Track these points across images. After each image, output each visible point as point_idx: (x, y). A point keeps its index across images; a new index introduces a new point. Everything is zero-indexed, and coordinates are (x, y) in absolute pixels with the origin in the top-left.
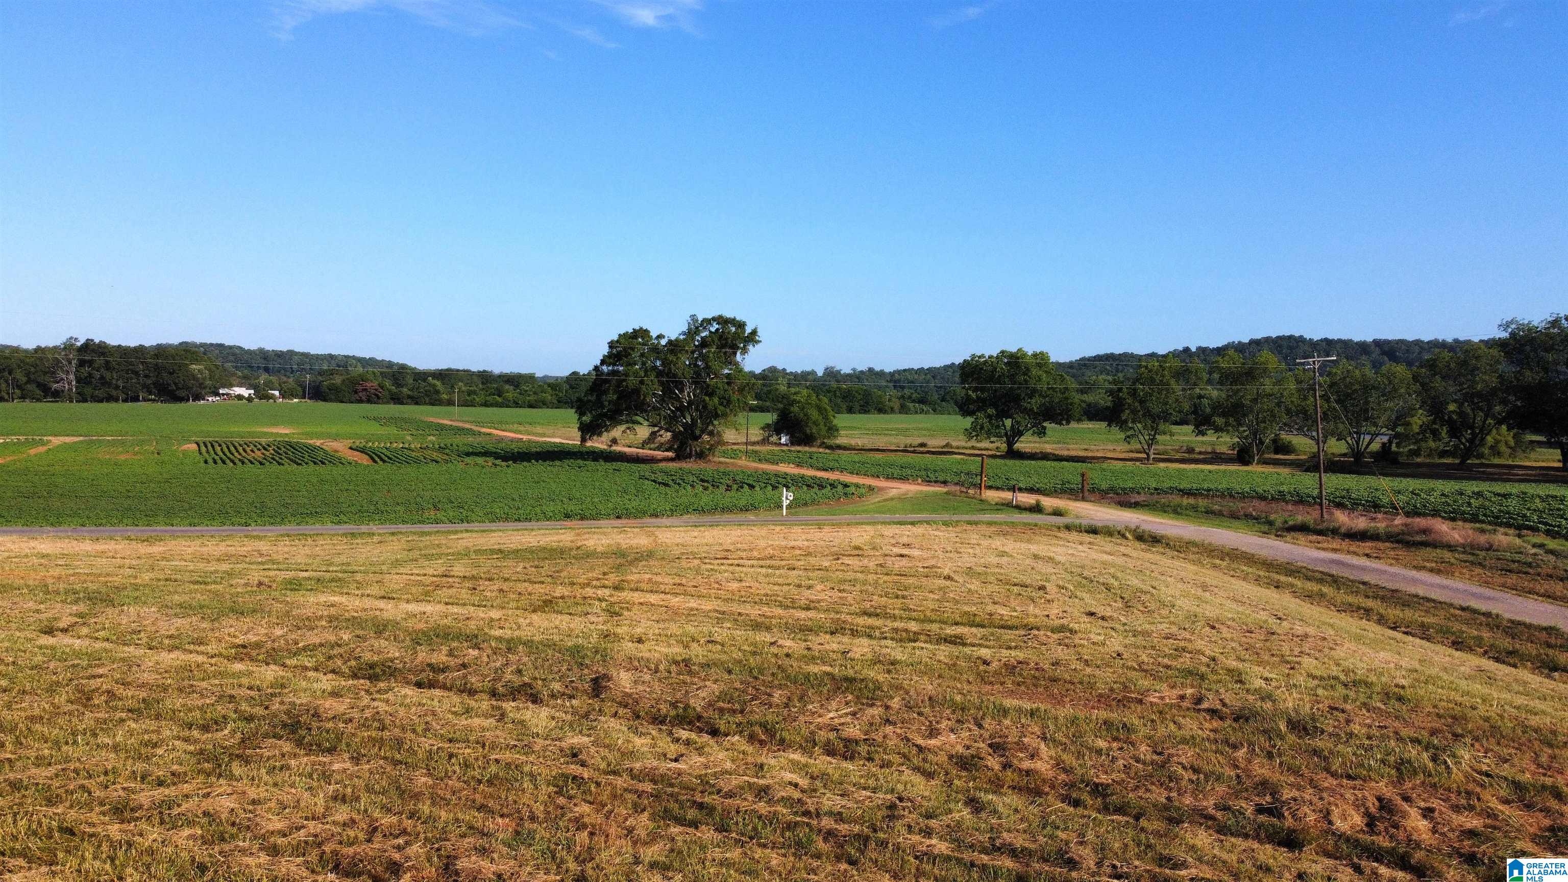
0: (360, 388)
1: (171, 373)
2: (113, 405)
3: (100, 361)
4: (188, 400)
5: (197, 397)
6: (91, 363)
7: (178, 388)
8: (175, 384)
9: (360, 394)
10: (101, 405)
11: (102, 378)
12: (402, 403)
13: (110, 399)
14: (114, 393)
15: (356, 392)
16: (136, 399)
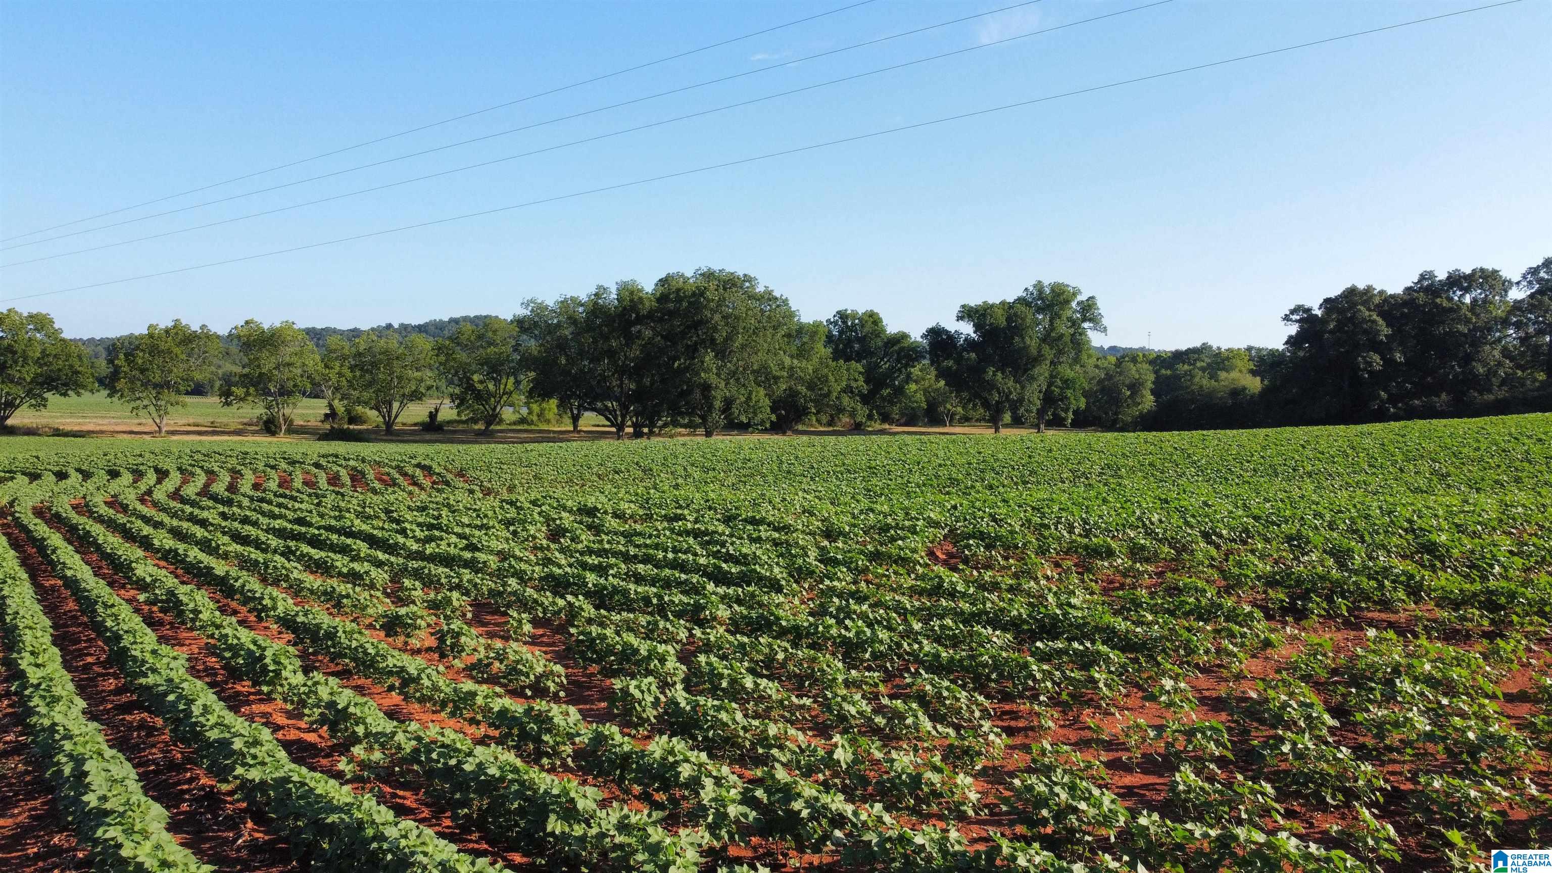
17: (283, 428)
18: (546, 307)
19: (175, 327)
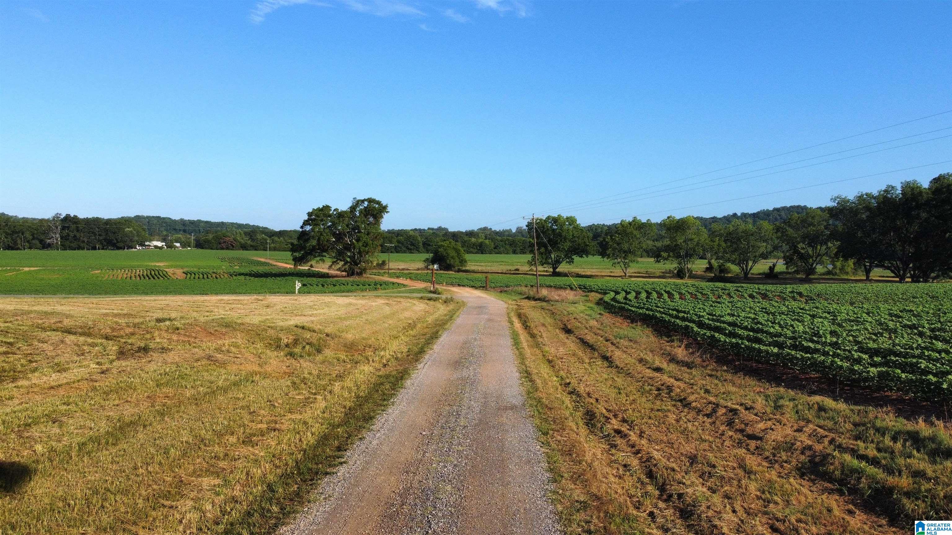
0: (222, 241)
1: (114, 233)
2: (80, 252)
3: (73, 226)
4: (124, 249)
5: (130, 247)
6: (68, 228)
7: (118, 242)
8: (116, 239)
9: (222, 245)
10: (74, 251)
11: (75, 236)
12: (247, 250)
13: (79, 248)
14: (82, 245)
15: (220, 244)
16: (94, 248)
17: (687, 275)
18: (848, 201)
19: (633, 221)
